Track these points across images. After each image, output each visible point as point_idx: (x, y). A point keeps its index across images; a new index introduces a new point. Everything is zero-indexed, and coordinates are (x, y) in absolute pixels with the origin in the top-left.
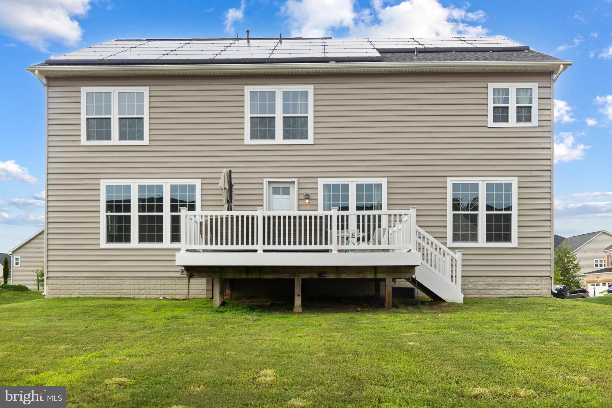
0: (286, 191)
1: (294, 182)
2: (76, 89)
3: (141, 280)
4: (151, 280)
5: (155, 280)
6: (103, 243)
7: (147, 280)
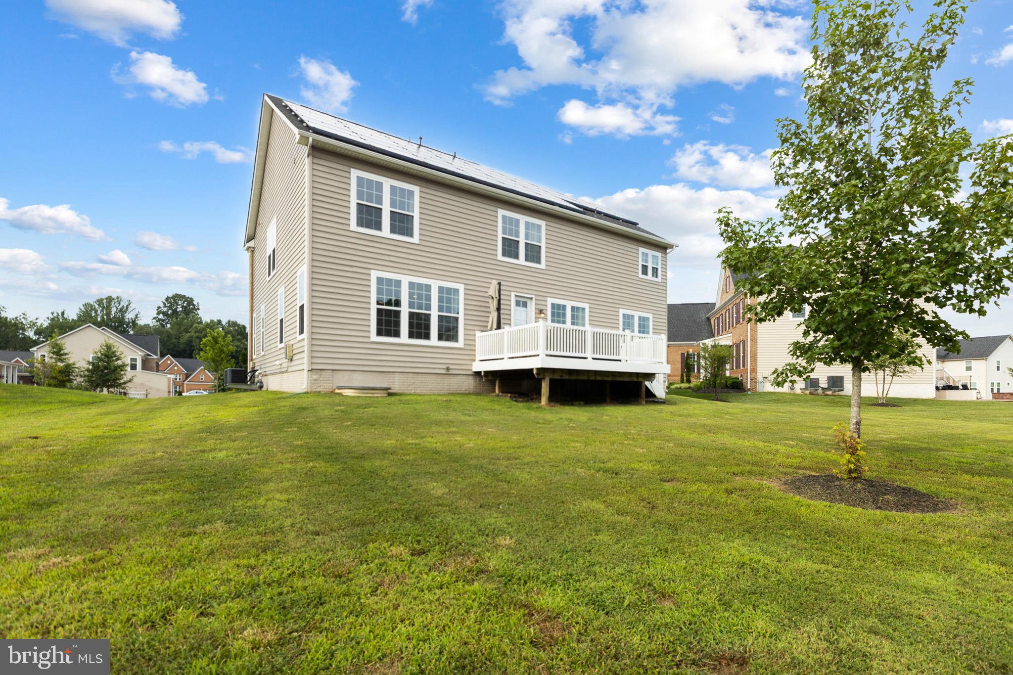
0: (525, 305)
1: (531, 298)
2: (346, 169)
3: (410, 375)
4: (420, 376)
5: (423, 376)
6: (374, 337)
7: (415, 376)
